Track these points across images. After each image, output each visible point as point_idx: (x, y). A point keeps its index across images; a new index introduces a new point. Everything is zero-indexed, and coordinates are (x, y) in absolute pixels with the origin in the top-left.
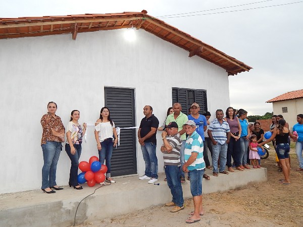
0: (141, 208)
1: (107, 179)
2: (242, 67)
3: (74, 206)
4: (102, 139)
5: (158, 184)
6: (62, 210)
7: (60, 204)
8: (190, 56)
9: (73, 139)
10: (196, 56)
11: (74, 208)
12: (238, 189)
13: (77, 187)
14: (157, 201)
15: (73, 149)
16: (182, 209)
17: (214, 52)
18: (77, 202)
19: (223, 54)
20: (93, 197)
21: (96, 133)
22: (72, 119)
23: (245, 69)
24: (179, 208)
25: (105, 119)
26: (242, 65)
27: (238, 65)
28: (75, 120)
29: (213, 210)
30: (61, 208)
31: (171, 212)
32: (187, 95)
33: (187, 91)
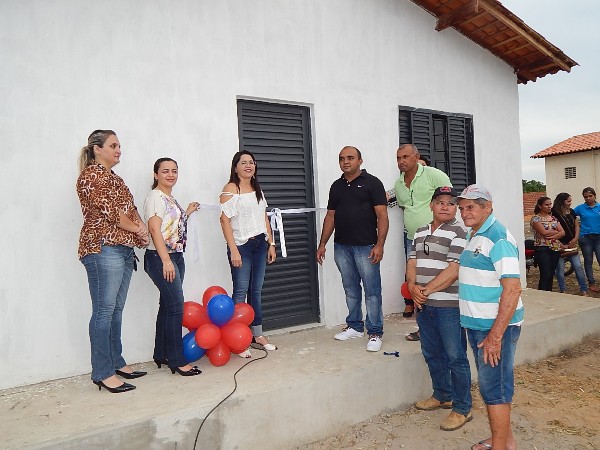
0: (358, 419)
1: (254, 341)
2: (557, 61)
3: (187, 430)
4: (243, 238)
5: (397, 355)
6: (154, 445)
7: (147, 430)
8: (440, 28)
9: (169, 239)
10: (450, 30)
11: (187, 437)
12: (567, 354)
13: (183, 369)
14: (395, 398)
15: (169, 267)
16: (469, 420)
17: (502, 18)
18: (196, 420)
19: (520, 24)
20: (238, 402)
21: (226, 221)
22: (155, 185)
23: (563, 65)
24: (463, 418)
25: (245, 183)
26: (559, 54)
27: (550, 54)
28: (167, 187)
29: (557, 423)
30: (151, 439)
31: (442, 428)
32: (430, 126)
33: (430, 116)
